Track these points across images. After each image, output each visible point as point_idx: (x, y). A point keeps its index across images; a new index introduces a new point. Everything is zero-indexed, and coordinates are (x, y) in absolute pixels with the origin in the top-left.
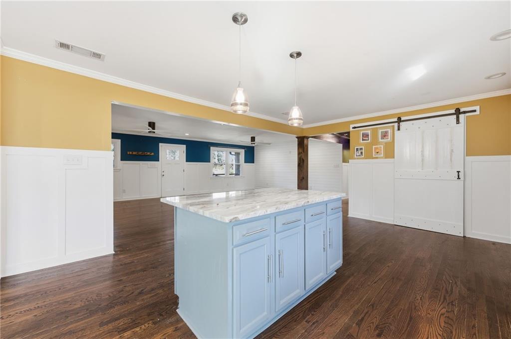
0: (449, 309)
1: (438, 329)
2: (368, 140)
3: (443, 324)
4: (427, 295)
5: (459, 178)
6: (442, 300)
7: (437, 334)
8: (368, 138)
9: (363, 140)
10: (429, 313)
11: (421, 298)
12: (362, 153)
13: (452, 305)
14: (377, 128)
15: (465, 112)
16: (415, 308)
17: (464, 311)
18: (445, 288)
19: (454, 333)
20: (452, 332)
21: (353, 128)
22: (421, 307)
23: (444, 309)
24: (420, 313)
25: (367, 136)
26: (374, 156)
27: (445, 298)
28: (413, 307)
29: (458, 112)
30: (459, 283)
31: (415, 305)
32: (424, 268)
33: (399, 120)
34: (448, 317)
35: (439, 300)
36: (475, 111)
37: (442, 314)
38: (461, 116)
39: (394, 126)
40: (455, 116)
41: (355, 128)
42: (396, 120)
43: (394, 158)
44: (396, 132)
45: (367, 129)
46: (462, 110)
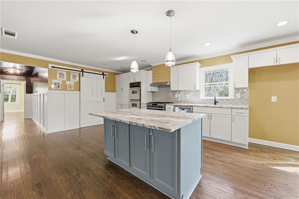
2: (64, 78)
5: (104, 101)
8: (64, 77)
9: (60, 77)
12: (59, 86)
14: (70, 72)
15: (105, 75)
21: (52, 67)
25: (63, 75)
26: (68, 89)
29: (103, 74)
33: (82, 71)
36: (107, 75)
38: (105, 76)
39: (80, 73)
40: (103, 76)
41: (54, 67)
42: (80, 70)
43: (80, 91)
44: (81, 77)
45: (63, 71)
46: (105, 74)
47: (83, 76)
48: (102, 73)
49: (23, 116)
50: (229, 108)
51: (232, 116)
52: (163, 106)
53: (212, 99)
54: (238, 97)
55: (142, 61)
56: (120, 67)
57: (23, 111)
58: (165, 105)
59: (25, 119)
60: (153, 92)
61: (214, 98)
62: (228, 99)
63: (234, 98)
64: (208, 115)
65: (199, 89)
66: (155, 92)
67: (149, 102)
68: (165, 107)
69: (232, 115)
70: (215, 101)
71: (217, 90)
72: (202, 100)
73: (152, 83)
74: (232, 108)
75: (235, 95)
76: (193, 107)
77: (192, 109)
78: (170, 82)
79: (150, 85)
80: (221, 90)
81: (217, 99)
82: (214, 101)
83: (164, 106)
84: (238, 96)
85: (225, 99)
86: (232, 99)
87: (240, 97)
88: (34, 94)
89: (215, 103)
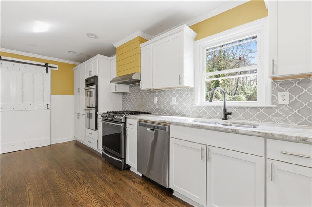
0: (86, 187)
1: (94, 201)
3: (93, 196)
4: (72, 188)
5: (48, 108)
6: (80, 185)
7: (96, 204)
10: (83, 197)
11: (71, 193)
13: (85, 183)
16: (76, 201)
17: (91, 182)
18: (74, 178)
19: (100, 196)
20: (99, 197)
22: (77, 198)
23: (85, 189)
24: (80, 202)
27: (80, 183)
28: (74, 201)
30: (76, 170)
31: (73, 199)
32: (53, 174)
34: (91, 191)
35: (80, 186)
36: (56, 68)
37: (88, 192)
38: (49, 69)
40: (45, 68)
46: (49, 65)
48: (44, 64)
50: (258, 135)
51: (269, 162)
52: (121, 120)
53: (220, 107)
54: (282, 103)
55: (88, 35)
56: (69, 52)
58: (126, 119)
60: (124, 94)
61: (223, 105)
62: (256, 108)
63: (273, 104)
64: (202, 149)
65: (192, 86)
66: (127, 93)
67: (106, 112)
68: (125, 123)
69: (268, 157)
70: (225, 110)
71: (245, 93)
72: (199, 108)
73: (116, 77)
74: (266, 136)
75: (273, 98)
76: (171, 126)
77: (167, 130)
78: (140, 73)
79: (111, 82)
80: (250, 93)
81: (231, 107)
82: (221, 111)
83: (123, 121)
84: (284, 98)
85: (247, 108)
86: (267, 108)
87: (288, 103)
89: (226, 115)
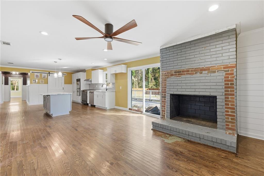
5: (63, 89)
9: (36, 77)
14: (42, 74)
21: (32, 72)
33: (49, 73)
36: (66, 74)
38: (64, 75)
39: (48, 75)
41: (33, 72)
42: (48, 73)
43: (48, 84)
44: (48, 76)
45: (38, 74)
47: (49, 76)
49: (21, 99)
52: (86, 92)
57: (21, 96)
59: (22, 100)
67: (82, 90)
70: (106, 89)
73: (86, 79)
78: (91, 79)
79: (84, 81)
88: (27, 85)
